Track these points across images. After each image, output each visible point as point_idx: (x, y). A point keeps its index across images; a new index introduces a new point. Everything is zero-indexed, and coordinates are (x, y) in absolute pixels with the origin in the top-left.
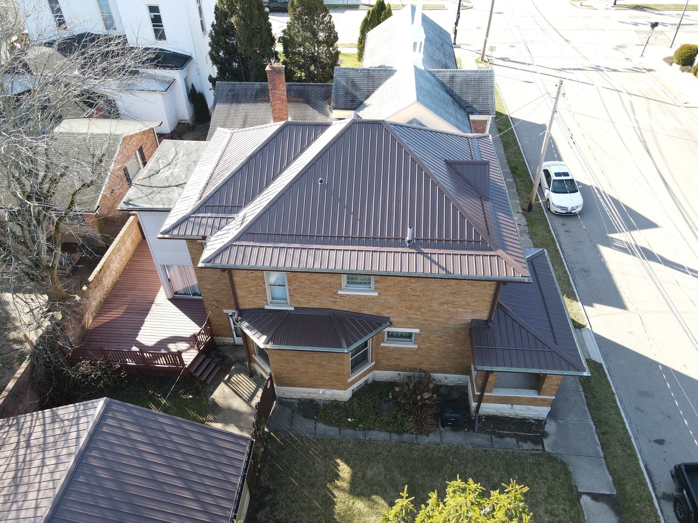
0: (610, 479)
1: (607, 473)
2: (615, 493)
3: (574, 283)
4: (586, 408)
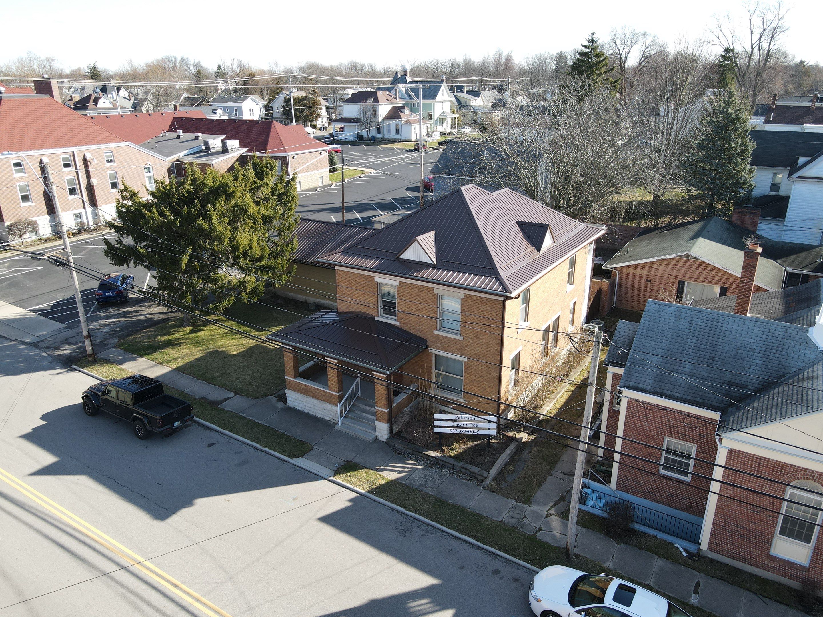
0: (226, 409)
1: (230, 410)
2: (219, 406)
3: (394, 510)
4: (272, 426)
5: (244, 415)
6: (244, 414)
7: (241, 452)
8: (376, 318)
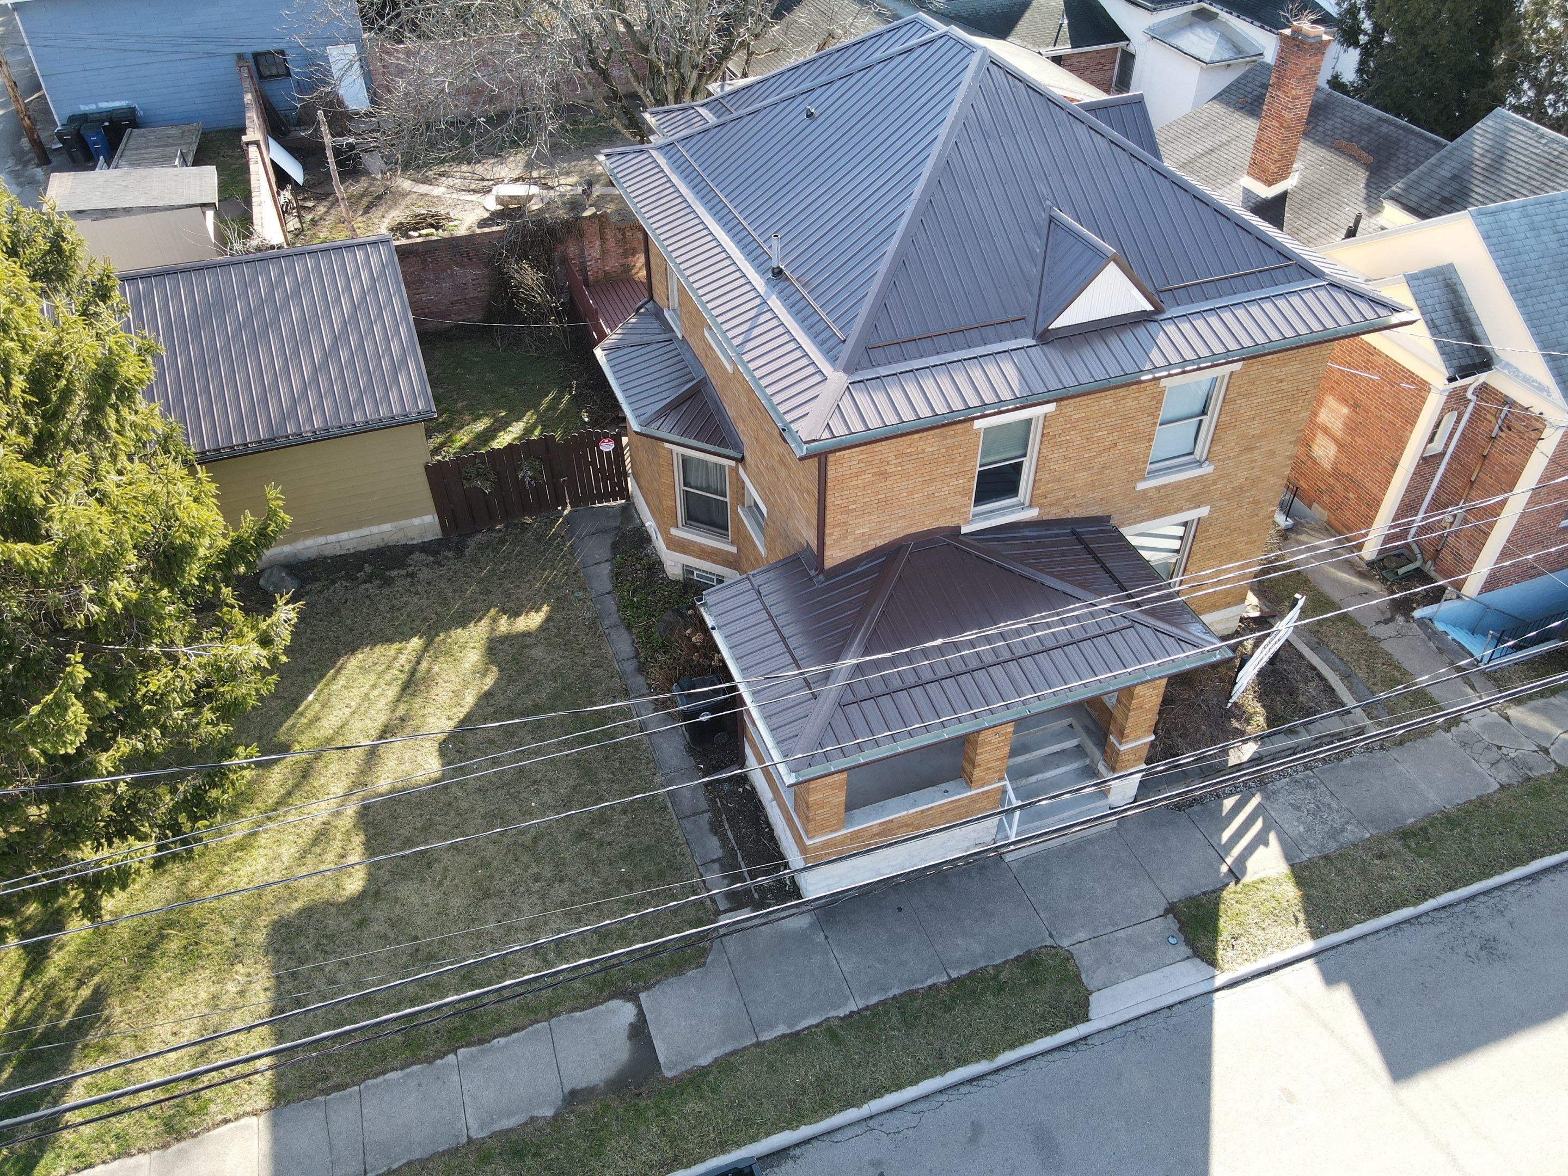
1: (716, 1053)
2: (667, 1074)
3: (1398, 925)
4: (896, 991)
5: (781, 1030)
6: (771, 1026)
7: (976, 1127)
8: (964, 530)
